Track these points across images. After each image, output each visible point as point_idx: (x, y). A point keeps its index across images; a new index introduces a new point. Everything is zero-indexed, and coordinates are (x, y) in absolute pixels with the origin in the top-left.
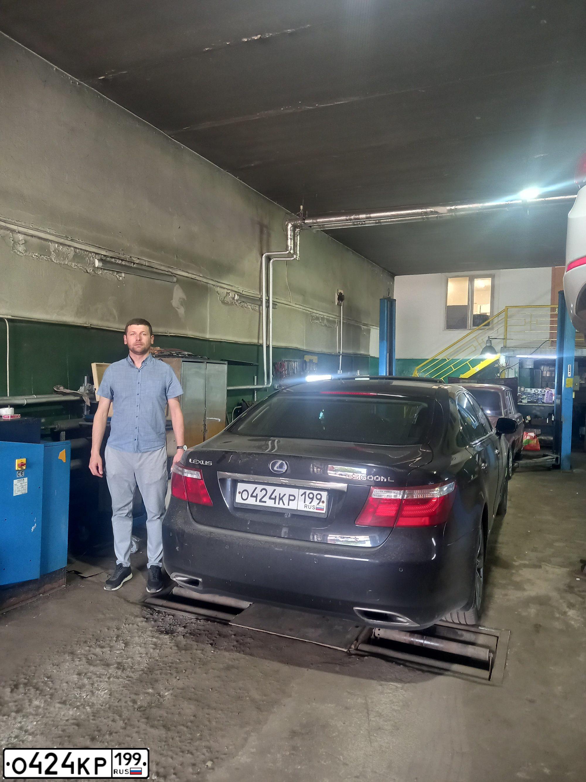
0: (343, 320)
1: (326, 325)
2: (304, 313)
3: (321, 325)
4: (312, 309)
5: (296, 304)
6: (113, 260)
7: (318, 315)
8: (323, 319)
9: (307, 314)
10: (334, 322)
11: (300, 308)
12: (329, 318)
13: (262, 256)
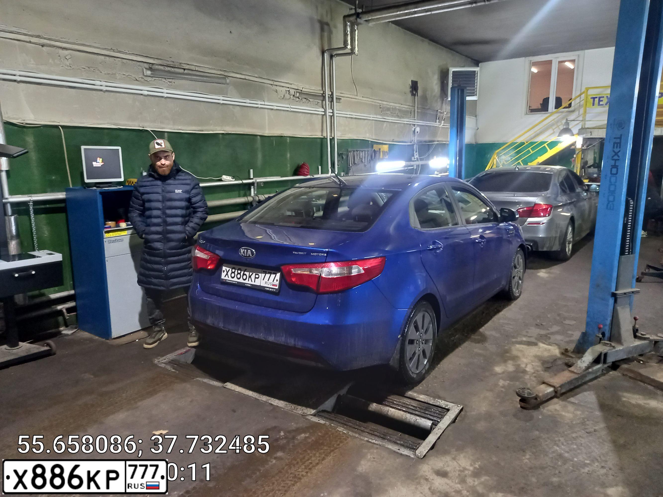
0: (417, 109)
1: (398, 116)
2: (372, 104)
3: (393, 115)
4: (382, 101)
5: (363, 97)
6: (162, 68)
7: (388, 106)
8: (394, 109)
9: (376, 106)
10: (407, 112)
11: (368, 101)
12: (401, 108)
13: (323, 52)
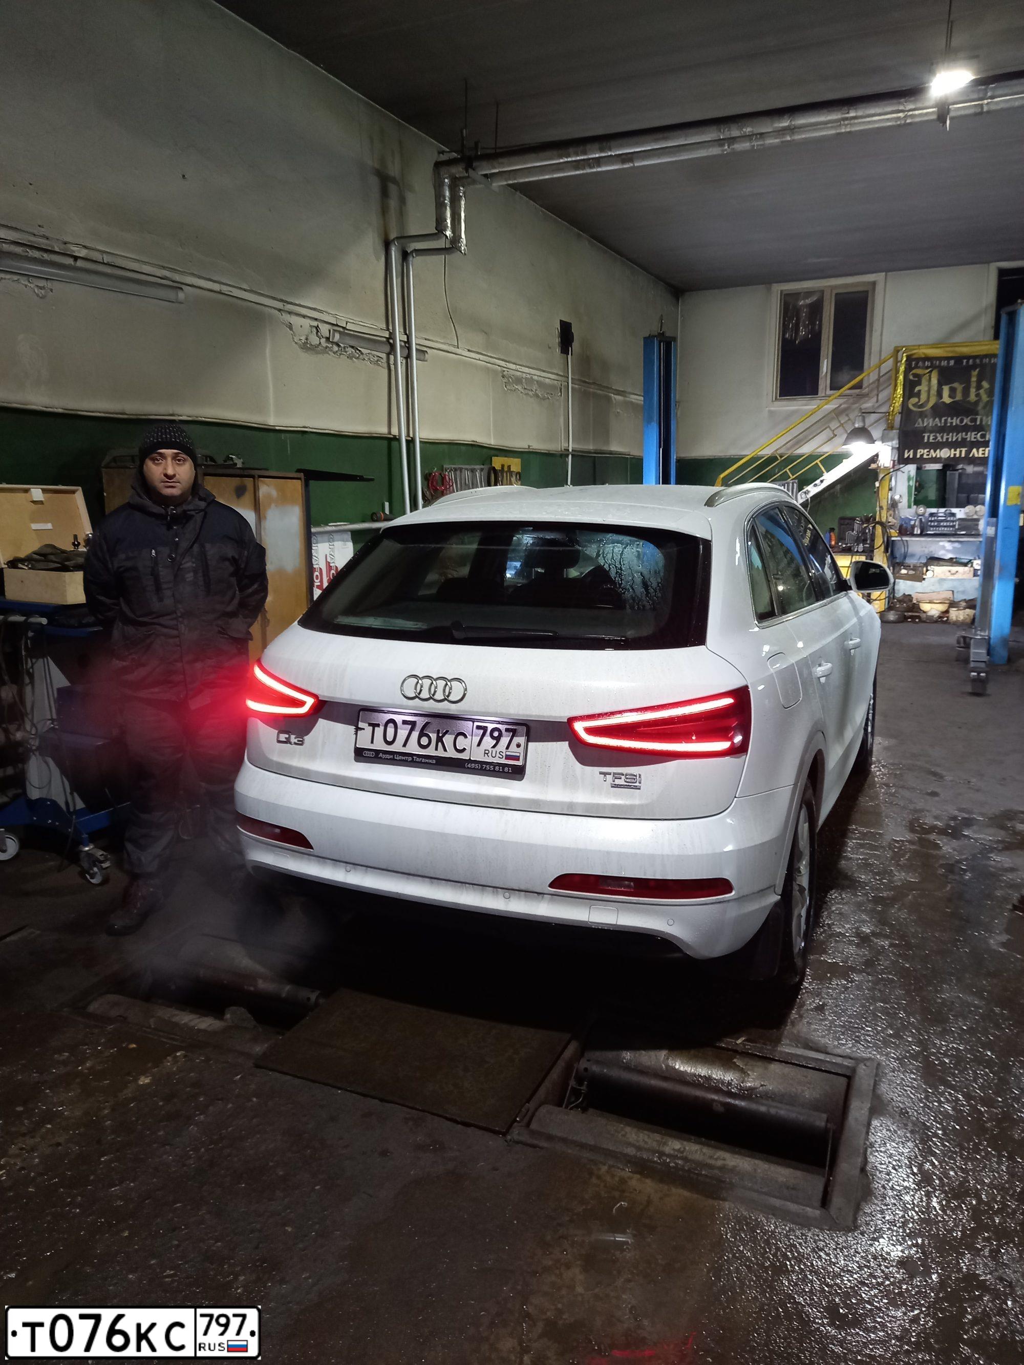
0: (571, 383)
1: (537, 396)
2: (488, 368)
3: (527, 394)
4: (506, 361)
5: (469, 350)
7: (519, 374)
8: (530, 381)
9: (495, 371)
10: (553, 387)
11: (479, 360)
12: (542, 379)
13: (387, 245)
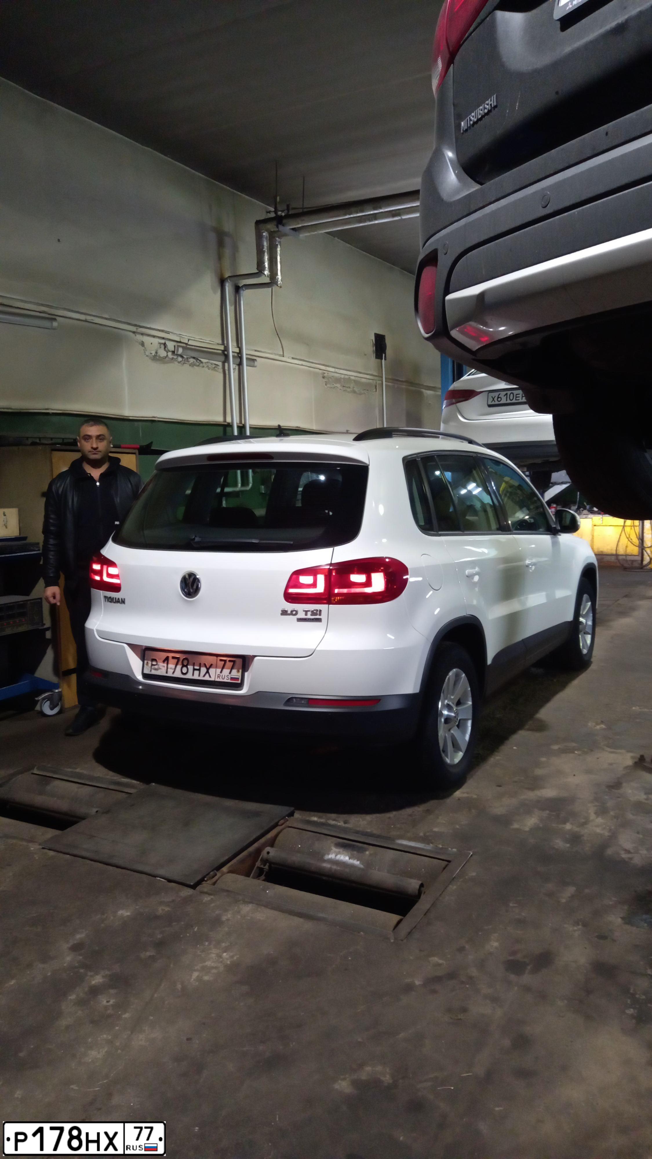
0: (385, 382)
1: (354, 392)
2: (310, 372)
3: (346, 391)
4: (325, 366)
5: (293, 358)
7: (338, 375)
8: (348, 380)
9: (316, 374)
10: (370, 385)
11: (302, 365)
12: (359, 378)
13: (222, 282)
